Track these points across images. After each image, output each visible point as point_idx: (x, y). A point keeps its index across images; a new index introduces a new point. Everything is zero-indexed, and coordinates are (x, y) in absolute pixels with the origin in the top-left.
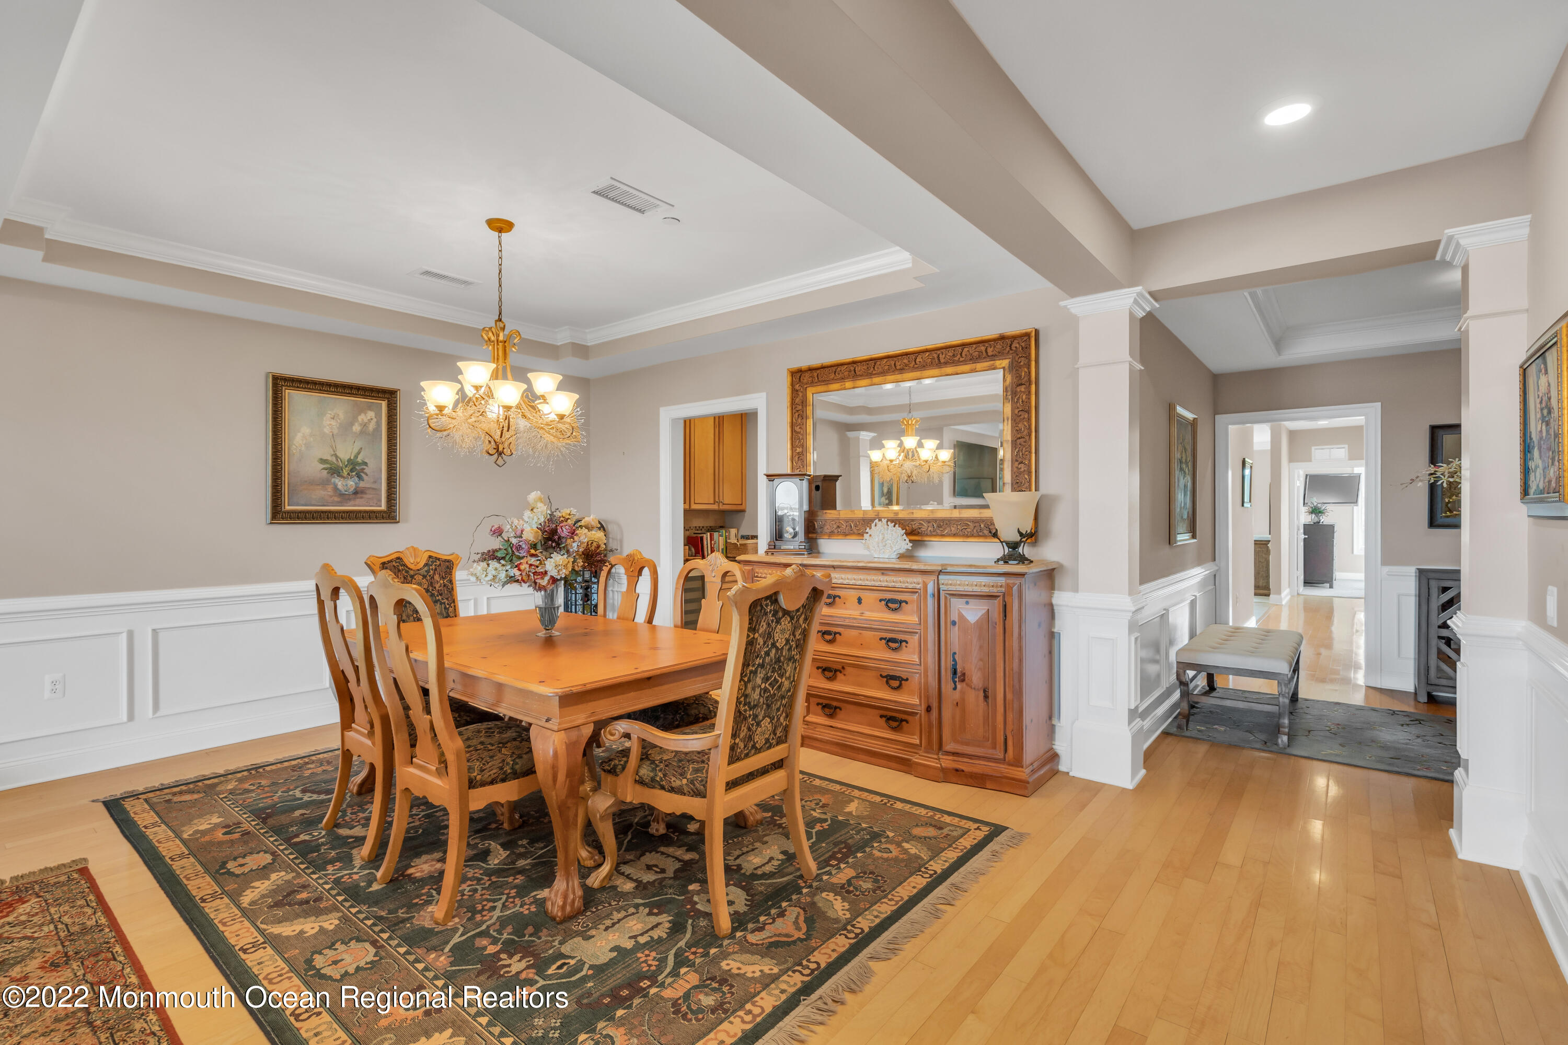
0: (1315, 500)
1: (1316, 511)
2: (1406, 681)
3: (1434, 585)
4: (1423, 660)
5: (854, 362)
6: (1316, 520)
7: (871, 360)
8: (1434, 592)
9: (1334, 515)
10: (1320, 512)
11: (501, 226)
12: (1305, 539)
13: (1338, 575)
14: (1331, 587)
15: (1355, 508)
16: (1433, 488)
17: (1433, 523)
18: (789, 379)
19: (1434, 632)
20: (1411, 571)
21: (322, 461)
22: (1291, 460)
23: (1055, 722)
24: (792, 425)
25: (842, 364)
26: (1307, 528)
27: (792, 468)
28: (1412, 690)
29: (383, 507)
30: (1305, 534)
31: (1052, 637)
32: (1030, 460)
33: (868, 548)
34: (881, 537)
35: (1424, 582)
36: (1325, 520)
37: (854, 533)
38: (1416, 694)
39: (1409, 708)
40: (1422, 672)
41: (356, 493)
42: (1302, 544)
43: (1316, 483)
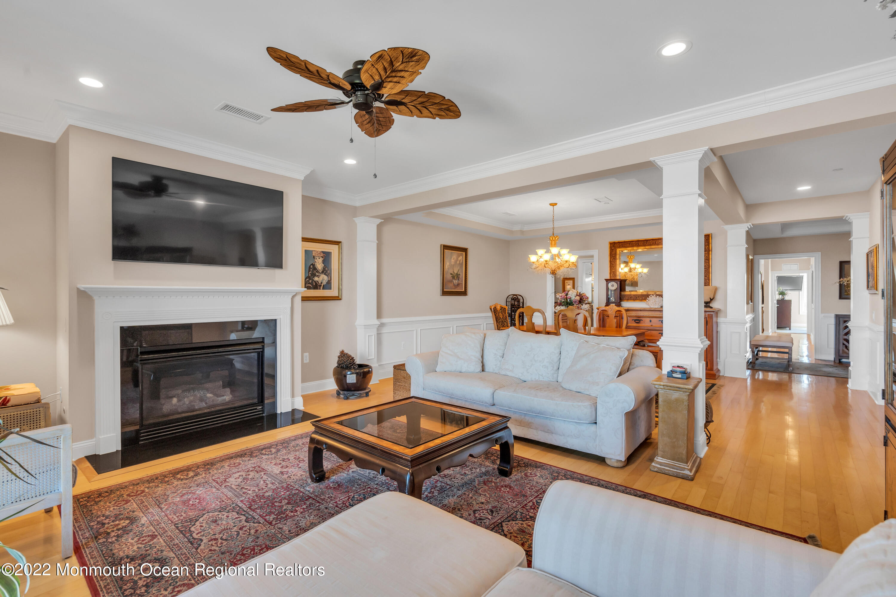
0: (781, 288)
1: (782, 293)
2: (830, 356)
3: (842, 320)
4: (837, 347)
5: (638, 241)
6: (783, 298)
7: (646, 240)
8: (842, 322)
9: (790, 295)
10: (784, 294)
11: (553, 205)
12: (777, 307)
13: (792, 325)
14: (790, 329)
15: (800, 292)
16: (841, 286)
17: (841, 297)
18: (609, 245)
19: (842, 337)
20: (833, 315)
21: (451, 274)
22: (772, 270)
23: (718, 360)
24: (610, 261)
25: (633, 241)
26: (779, 302)
27: (610, 277)
28: (833, 359)
29: (463, 290)
30: (777, 304)
31: (717, 332)
32: (709, 276)
33: (648, 305)
34: (654, 301)
35: (838, 319)
36: (787, 298)
37: (637, 300)
38: (834, 361)
39: (833, 364)
40: (837, 351)
41: (458, 285)
42: (776, 309)
43: (781, 280)
